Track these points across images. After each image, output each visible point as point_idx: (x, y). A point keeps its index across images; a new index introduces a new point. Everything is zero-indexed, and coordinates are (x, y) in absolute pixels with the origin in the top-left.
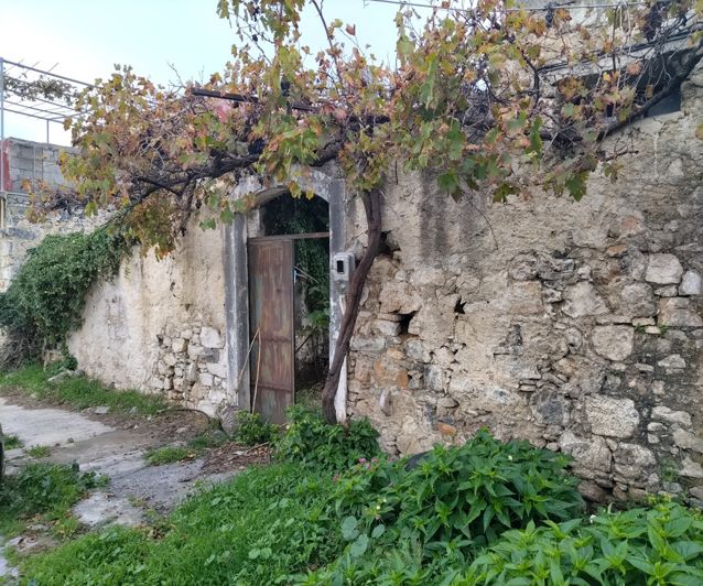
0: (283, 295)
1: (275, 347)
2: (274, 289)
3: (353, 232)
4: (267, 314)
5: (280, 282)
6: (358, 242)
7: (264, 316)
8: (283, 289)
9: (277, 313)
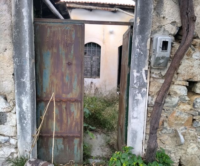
0: (74, 67)
1: (64, 106)
2: (64, 62)
3: (160, 22)
4: (55, 81)
5: (70, 57)
6: (164, 30)
7: (52, 83)
8: (74, 62)
9: (66, 80)
